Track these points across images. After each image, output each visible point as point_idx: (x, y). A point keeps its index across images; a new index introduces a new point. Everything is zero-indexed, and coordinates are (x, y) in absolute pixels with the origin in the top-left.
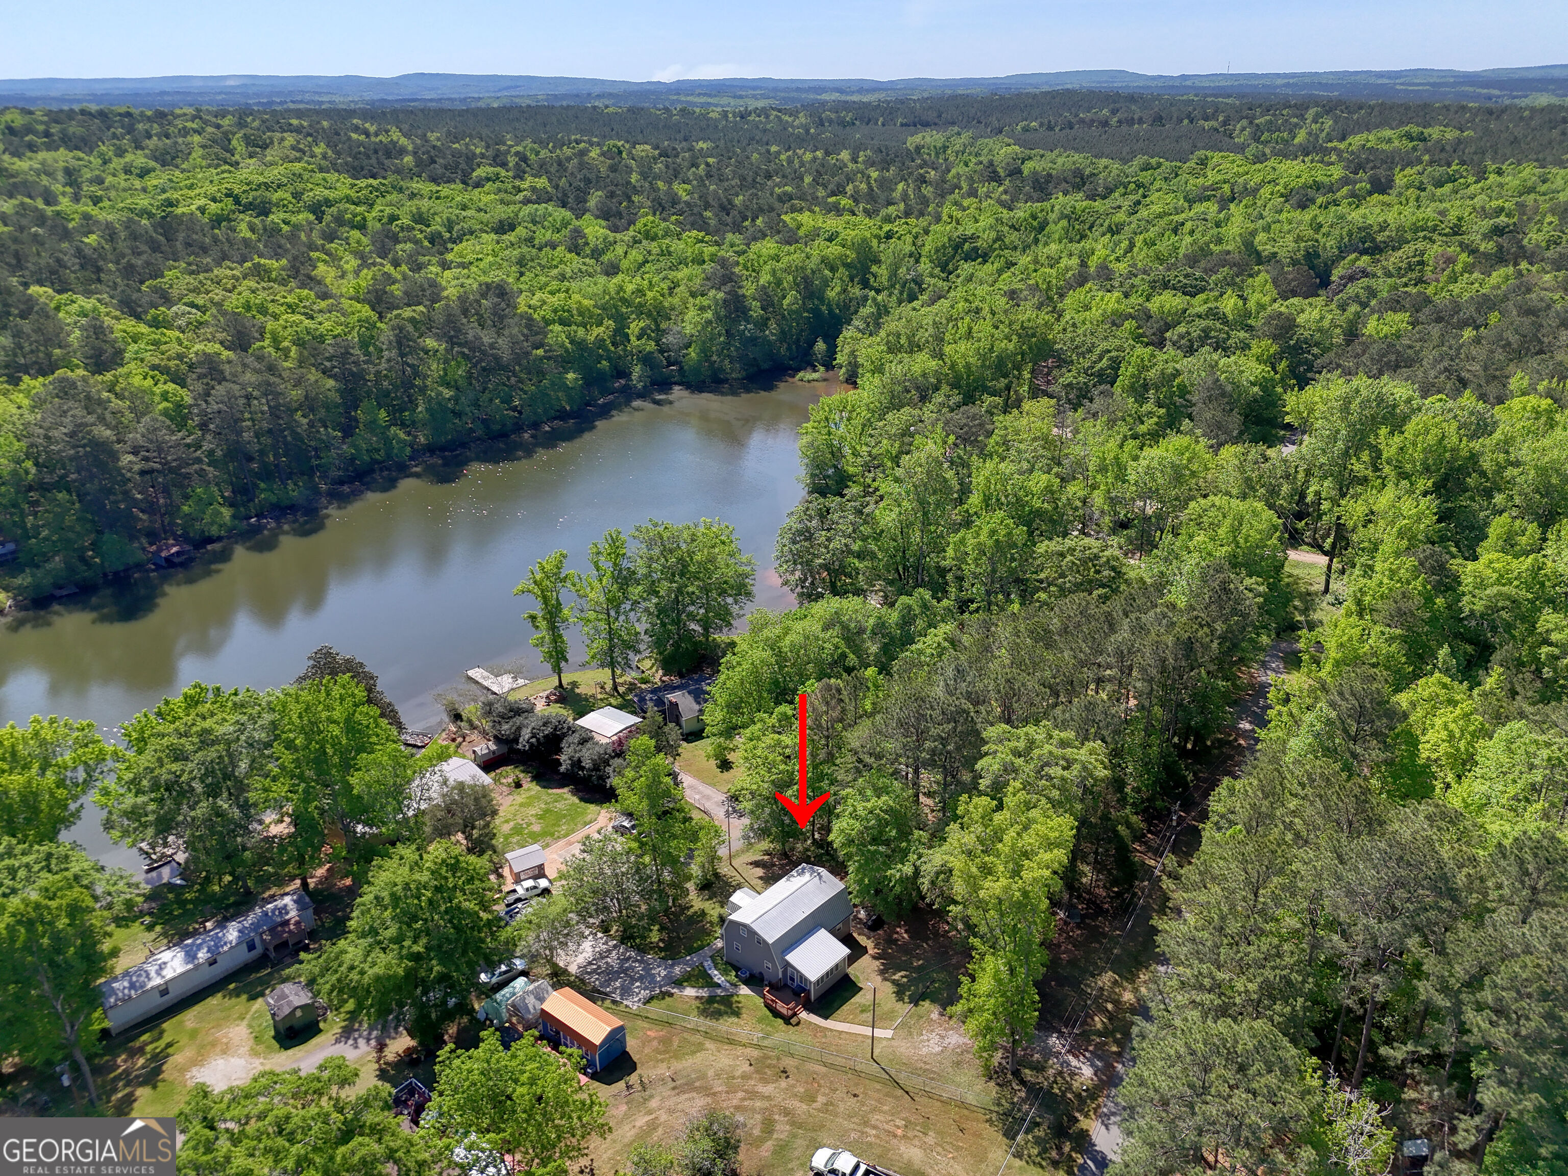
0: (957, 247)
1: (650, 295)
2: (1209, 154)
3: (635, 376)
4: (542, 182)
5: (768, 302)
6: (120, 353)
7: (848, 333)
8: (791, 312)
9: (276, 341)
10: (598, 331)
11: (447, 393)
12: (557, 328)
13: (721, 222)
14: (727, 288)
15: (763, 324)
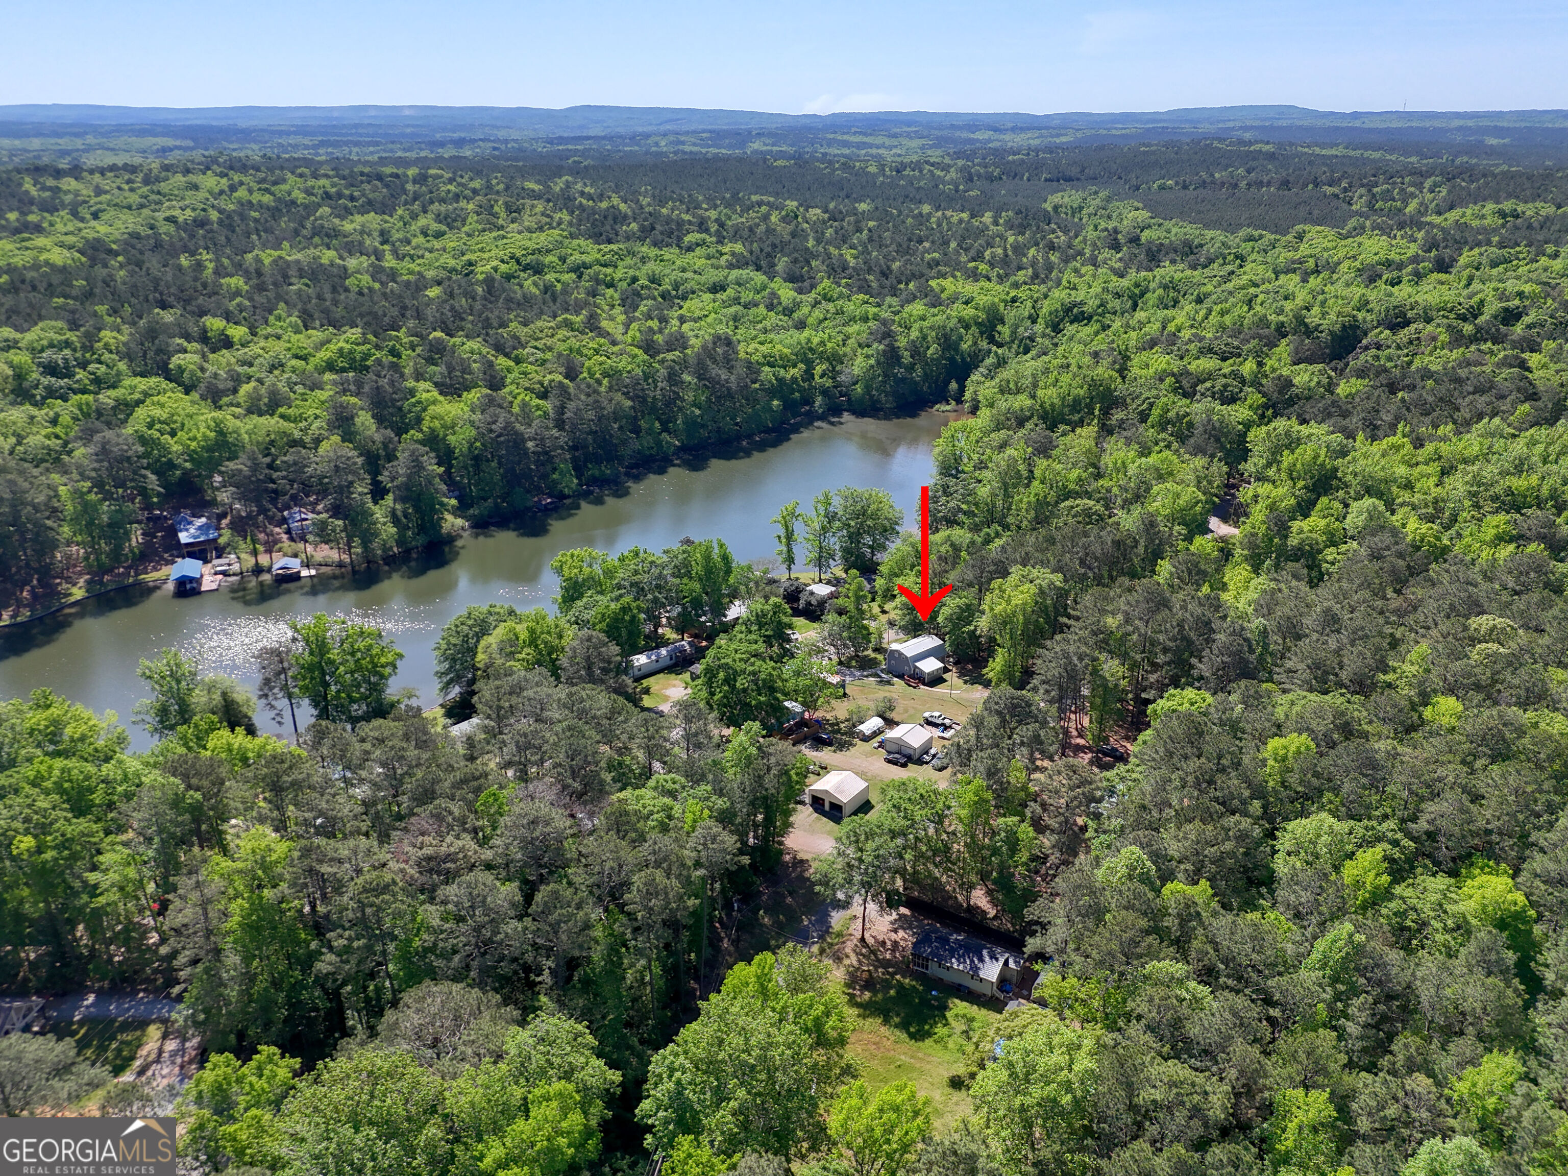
0: (1068, 310)
1: (829, 345)
2: (1307, 228)
3: (817, 404)
4: (738, 247)
5: (916, 351)
6: (503, 378)
7: (975, 377)
8: (932, 360)
9: (591, 374)
10: (793, 372)
11: (698, 412)
12: (767, 369)
13: (882, 287)
14: (886, 342)
15: (911, 368)
